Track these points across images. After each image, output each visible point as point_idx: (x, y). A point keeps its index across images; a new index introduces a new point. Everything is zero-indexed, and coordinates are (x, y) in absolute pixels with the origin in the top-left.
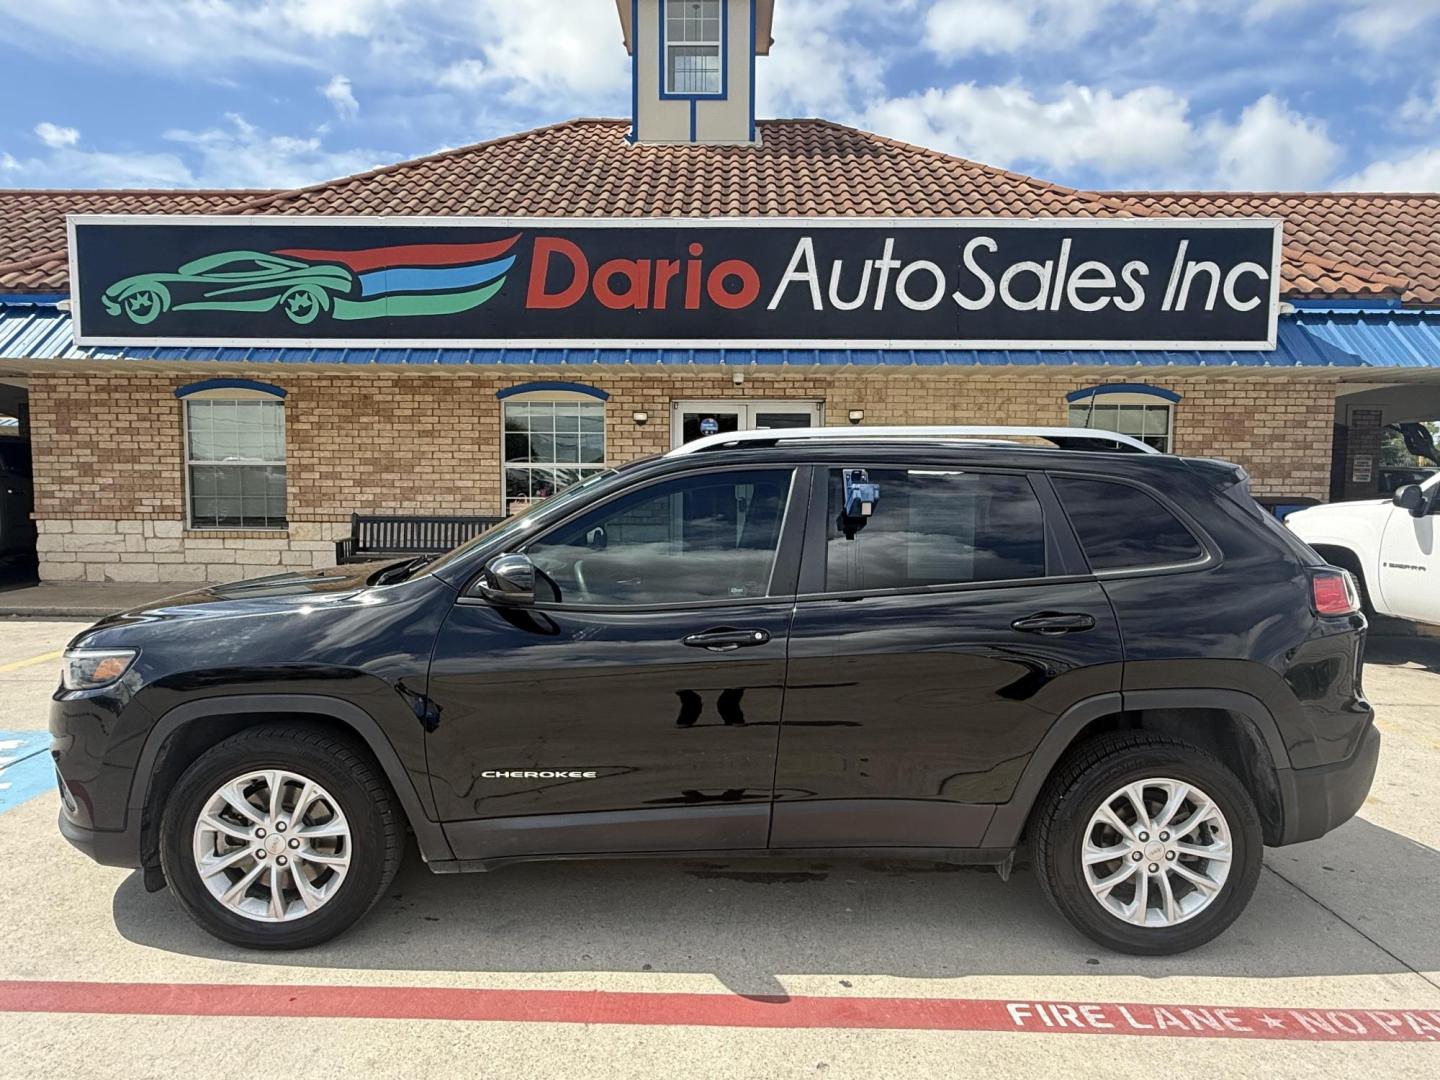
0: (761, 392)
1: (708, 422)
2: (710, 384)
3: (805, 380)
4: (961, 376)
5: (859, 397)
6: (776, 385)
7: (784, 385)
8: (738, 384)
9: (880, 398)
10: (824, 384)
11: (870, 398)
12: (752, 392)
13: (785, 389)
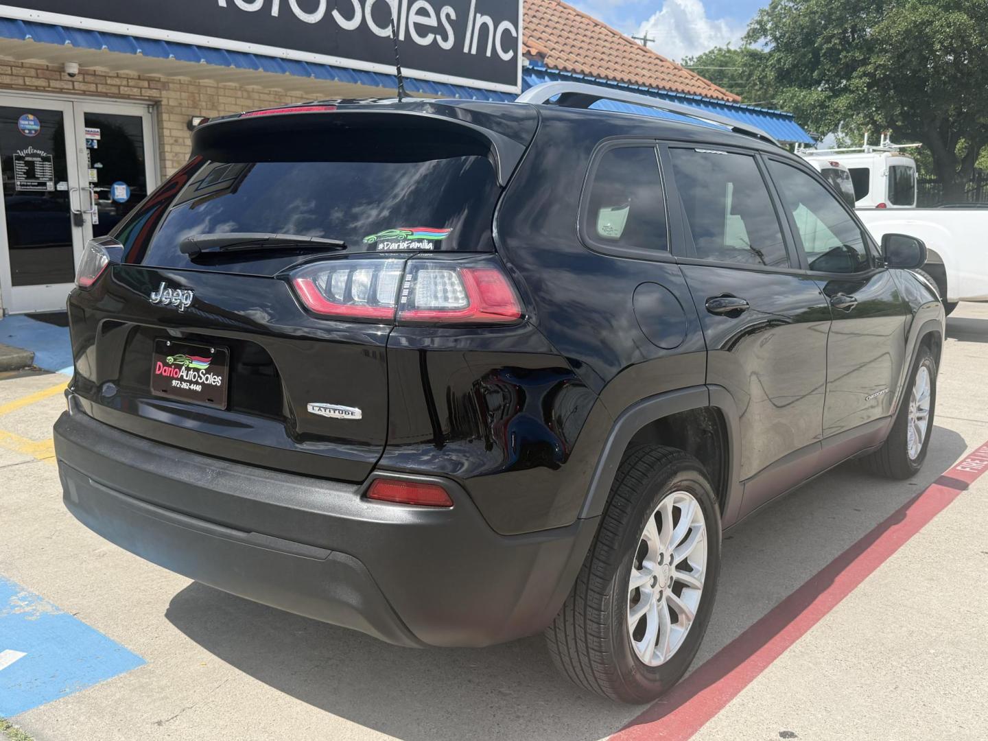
0: (93, 88)
1: (26, 119)
2: (33, 72)
3: (139, 78)
4: (279, 90)
5: (194, 101)
6: (109, 81)
7: (117, 82)
8: (71, 75)
9: (213, 106)
10: (159, 86)
11: (204, 104)
12: (83, 87)
13: (119, 86)
